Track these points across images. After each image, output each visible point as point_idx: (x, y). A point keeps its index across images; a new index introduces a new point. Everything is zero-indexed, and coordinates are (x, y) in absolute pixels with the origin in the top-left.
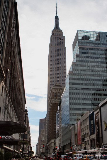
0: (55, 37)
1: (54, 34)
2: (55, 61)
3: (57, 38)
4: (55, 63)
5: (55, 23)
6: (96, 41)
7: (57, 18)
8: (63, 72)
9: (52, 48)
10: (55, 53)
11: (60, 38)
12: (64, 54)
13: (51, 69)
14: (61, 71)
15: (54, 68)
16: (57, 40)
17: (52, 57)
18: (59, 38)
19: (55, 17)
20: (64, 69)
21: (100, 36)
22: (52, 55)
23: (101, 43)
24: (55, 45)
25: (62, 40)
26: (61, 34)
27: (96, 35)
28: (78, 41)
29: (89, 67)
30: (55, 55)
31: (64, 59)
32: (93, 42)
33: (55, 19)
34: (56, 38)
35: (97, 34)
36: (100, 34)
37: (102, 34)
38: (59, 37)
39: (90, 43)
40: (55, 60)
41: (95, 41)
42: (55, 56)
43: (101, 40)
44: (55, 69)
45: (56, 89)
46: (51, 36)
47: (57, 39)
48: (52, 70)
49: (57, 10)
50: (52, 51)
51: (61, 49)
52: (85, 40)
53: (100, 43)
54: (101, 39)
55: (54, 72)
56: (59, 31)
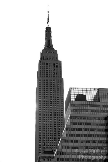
0: (45, 62)
1: (45, 58)
2: (45, 102)
3: (49, 64)
4: (45, 104)
5: (46, 39)
6: (95, 102)
7: (48, 30)
8: (59, 119)
9: (42, 81)
10: (45, 89)
11: (54, 64)
12: (60, 90)
13: (40, 115)
14: (57, 119)
15: (45, 113)
16: (49, 68)
17: (42, 96)
18: (52, 65)
19: (46, 28)
20: (60, 115)
21: (100, 94)
22: (42, 91)
23: (101, 104)
24: (45, 75)
25: (57, 66)
26: (55, 58)
27: (94, 94)
28: (70, 103)
29: (82, 142)
30: (45, 92)
31: (60, 98)
32: (91, 104)
34: (47, 64)
35: (96, 92)
36: (100, 92)
37: (102, 92)
38: (52, 62)
39: (86, 105)
40: (45, 100)
41: (93, 103)
42: (46, 94)
43: (101, 101)
44: (46, 115)
45: (46, 157)
46: (40, 62)
47: (49, 66)
48: (42, 116)
50: (42, 85)
51: (56, 82)
52: (80, 101)
53: (99, 104)
54: (100, 99)
55: (44, 120)
56: (52, 52)
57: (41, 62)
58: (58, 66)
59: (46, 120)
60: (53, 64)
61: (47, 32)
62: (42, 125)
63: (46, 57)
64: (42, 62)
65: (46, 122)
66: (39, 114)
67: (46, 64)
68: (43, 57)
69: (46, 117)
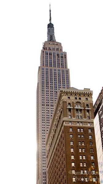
0: (48, 52)
2: (49, 92)
3: (52, 55)
4: (49, 95)
5: (48, 33)
7: (50, 26)
10: (49, 79)
12: (66, 81)
16: (53, 58)
17: (45, 85)
19: (48, 25)
22: (45, 81)
26: (59, 49)
30: (49, 81)
33: (48, 27)
38: (56, 53)
42: (50, 83)
44: (50, 105)
48: (45, 107)
49: (50, 14)
51: (61, 72)
55: (49, 111)
56: (56, 44)
57: (43, 52)
58: (63, 57)
59: (50, 111)
60: (57, 55)
61: (49, 28)
62: (46, 117)
63: (49, 48)
64: (45, 52)
65: (50, 113)
66: (43, 105)
67: (50, 54)
68: (46, 48)
69: (50, 108)
